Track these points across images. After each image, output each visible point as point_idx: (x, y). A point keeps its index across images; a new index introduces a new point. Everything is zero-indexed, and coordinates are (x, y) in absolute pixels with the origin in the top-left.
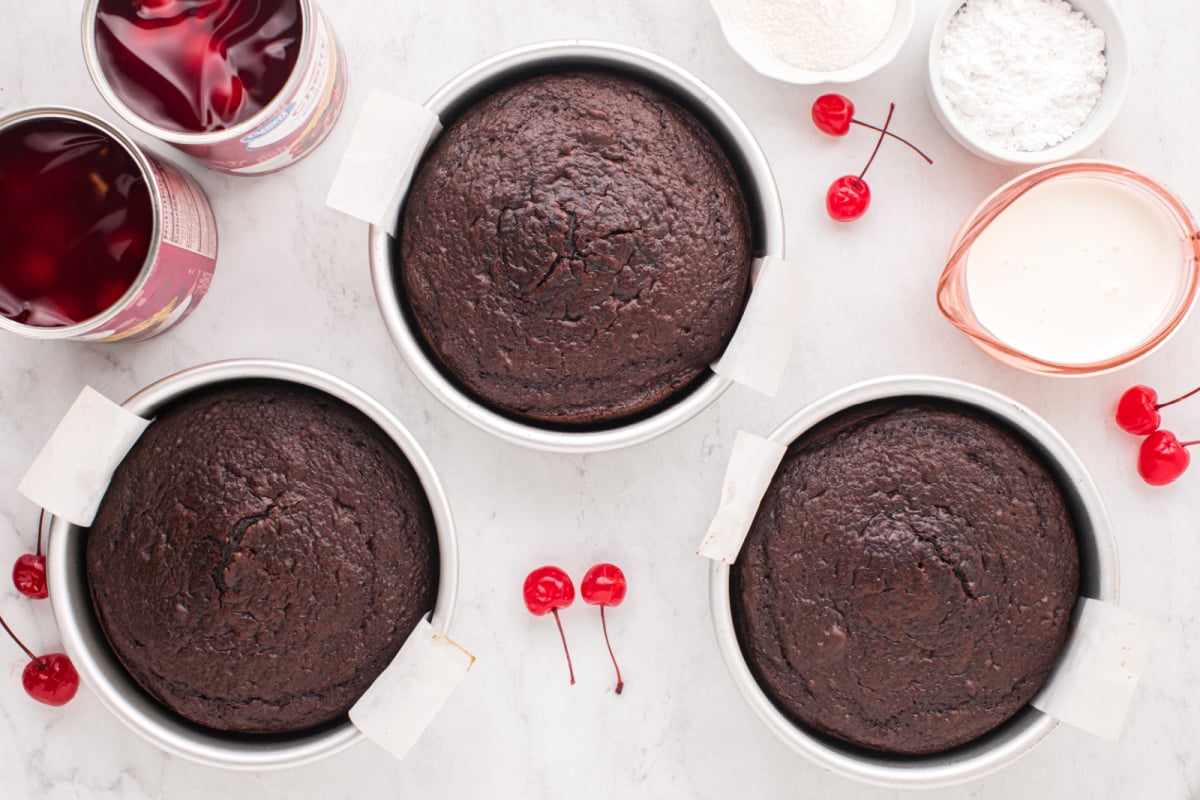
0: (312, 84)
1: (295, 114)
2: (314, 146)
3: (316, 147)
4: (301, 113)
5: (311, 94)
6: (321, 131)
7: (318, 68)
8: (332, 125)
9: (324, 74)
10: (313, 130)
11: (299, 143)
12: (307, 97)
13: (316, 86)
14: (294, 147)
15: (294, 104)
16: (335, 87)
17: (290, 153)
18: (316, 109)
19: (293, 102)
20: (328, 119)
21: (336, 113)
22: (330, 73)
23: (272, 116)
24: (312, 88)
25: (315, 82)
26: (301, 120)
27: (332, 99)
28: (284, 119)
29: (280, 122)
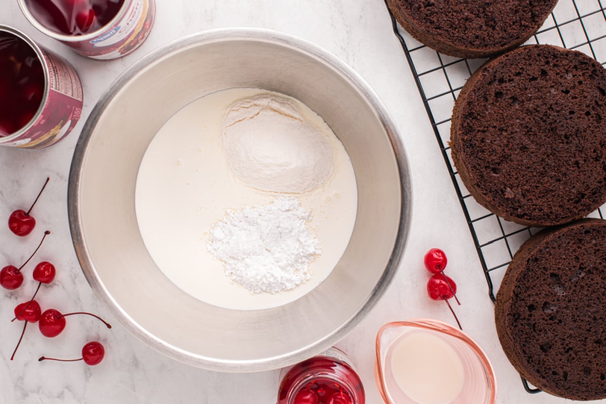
0: (131, 18)
1: (120, 32)
2: (133, 50)
3: (134, 51)
4: (124, 32)
5: (130, 23)
6: (137, 42)
7: (135, 10)
8: (144, 40)
9: (139, 14)
10: (132, 41)
11: (124, 47)
12: (128, 24)
13: (133, 19)
14: (121, 49)
15: (119, 27)
16: (146, 21)
17: (119, 52)
18: (133, 31)
19: (119, 25)
20: (141, 37)
21: (146, 34)
22: (143, 14)
23: (107, 32)
24: (131, 20)
25: (133, 17)
26: (124, 36)
27: (143, 28)
28: (114, 34)
29: (112, 35)
